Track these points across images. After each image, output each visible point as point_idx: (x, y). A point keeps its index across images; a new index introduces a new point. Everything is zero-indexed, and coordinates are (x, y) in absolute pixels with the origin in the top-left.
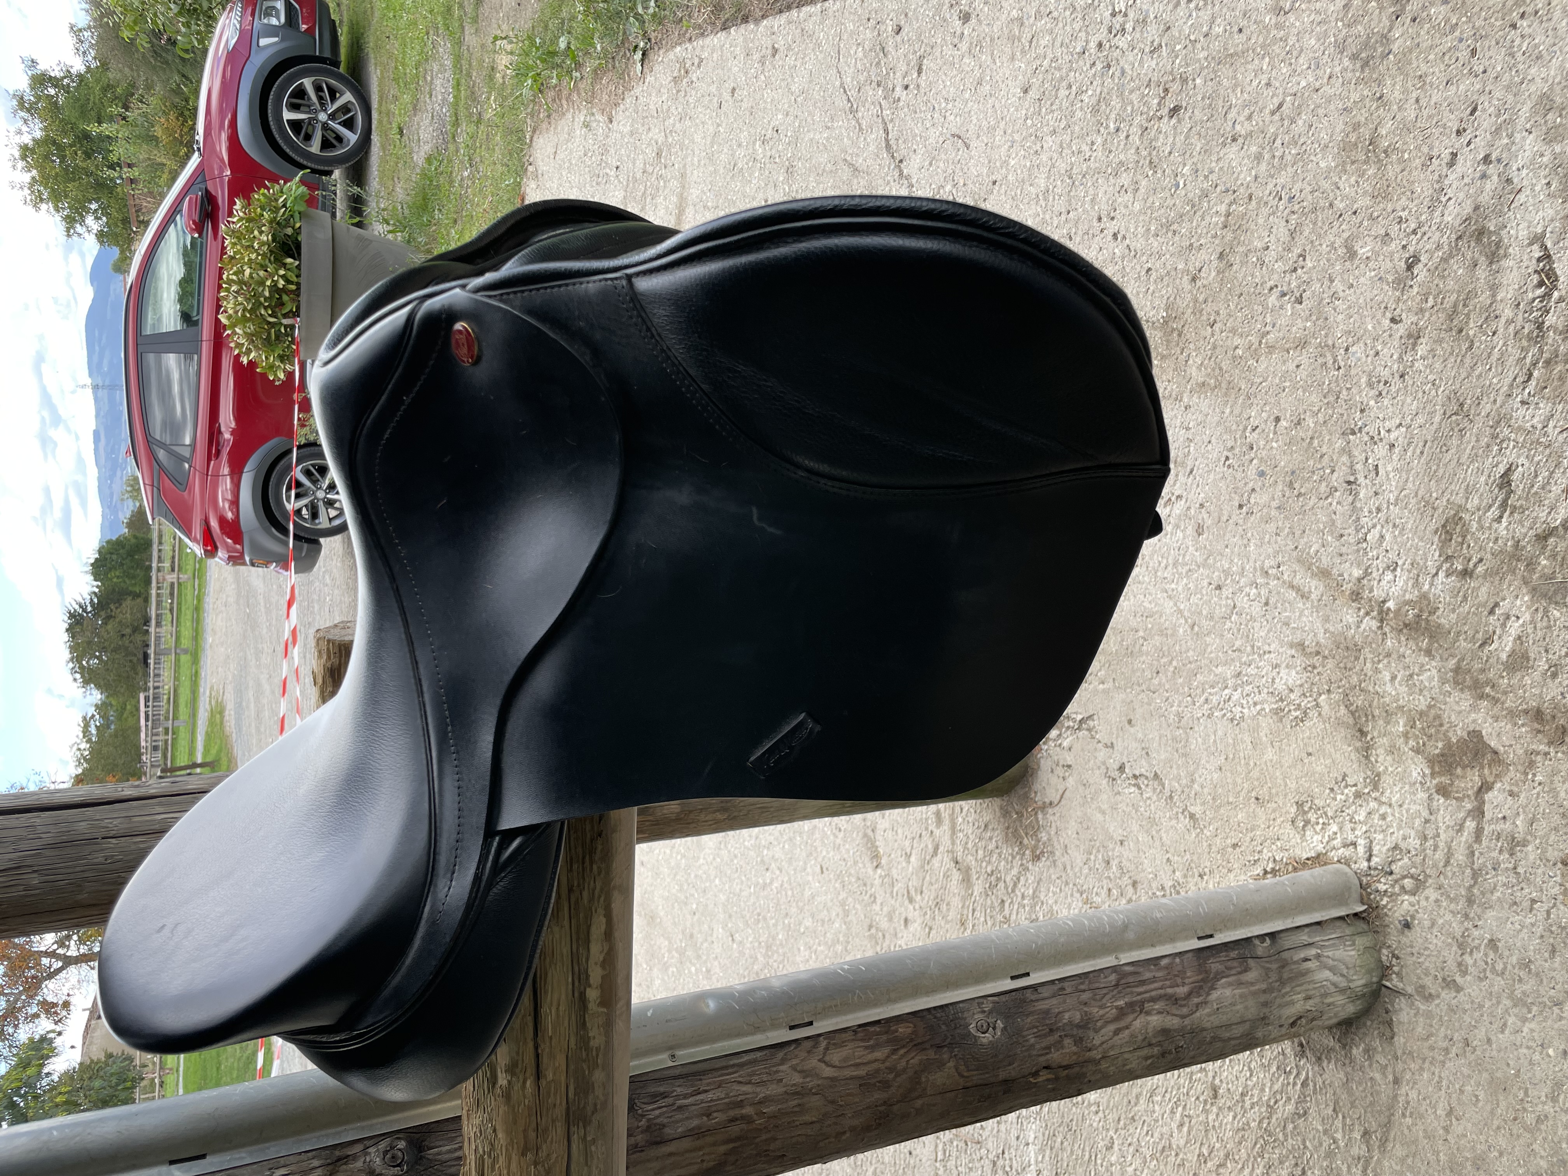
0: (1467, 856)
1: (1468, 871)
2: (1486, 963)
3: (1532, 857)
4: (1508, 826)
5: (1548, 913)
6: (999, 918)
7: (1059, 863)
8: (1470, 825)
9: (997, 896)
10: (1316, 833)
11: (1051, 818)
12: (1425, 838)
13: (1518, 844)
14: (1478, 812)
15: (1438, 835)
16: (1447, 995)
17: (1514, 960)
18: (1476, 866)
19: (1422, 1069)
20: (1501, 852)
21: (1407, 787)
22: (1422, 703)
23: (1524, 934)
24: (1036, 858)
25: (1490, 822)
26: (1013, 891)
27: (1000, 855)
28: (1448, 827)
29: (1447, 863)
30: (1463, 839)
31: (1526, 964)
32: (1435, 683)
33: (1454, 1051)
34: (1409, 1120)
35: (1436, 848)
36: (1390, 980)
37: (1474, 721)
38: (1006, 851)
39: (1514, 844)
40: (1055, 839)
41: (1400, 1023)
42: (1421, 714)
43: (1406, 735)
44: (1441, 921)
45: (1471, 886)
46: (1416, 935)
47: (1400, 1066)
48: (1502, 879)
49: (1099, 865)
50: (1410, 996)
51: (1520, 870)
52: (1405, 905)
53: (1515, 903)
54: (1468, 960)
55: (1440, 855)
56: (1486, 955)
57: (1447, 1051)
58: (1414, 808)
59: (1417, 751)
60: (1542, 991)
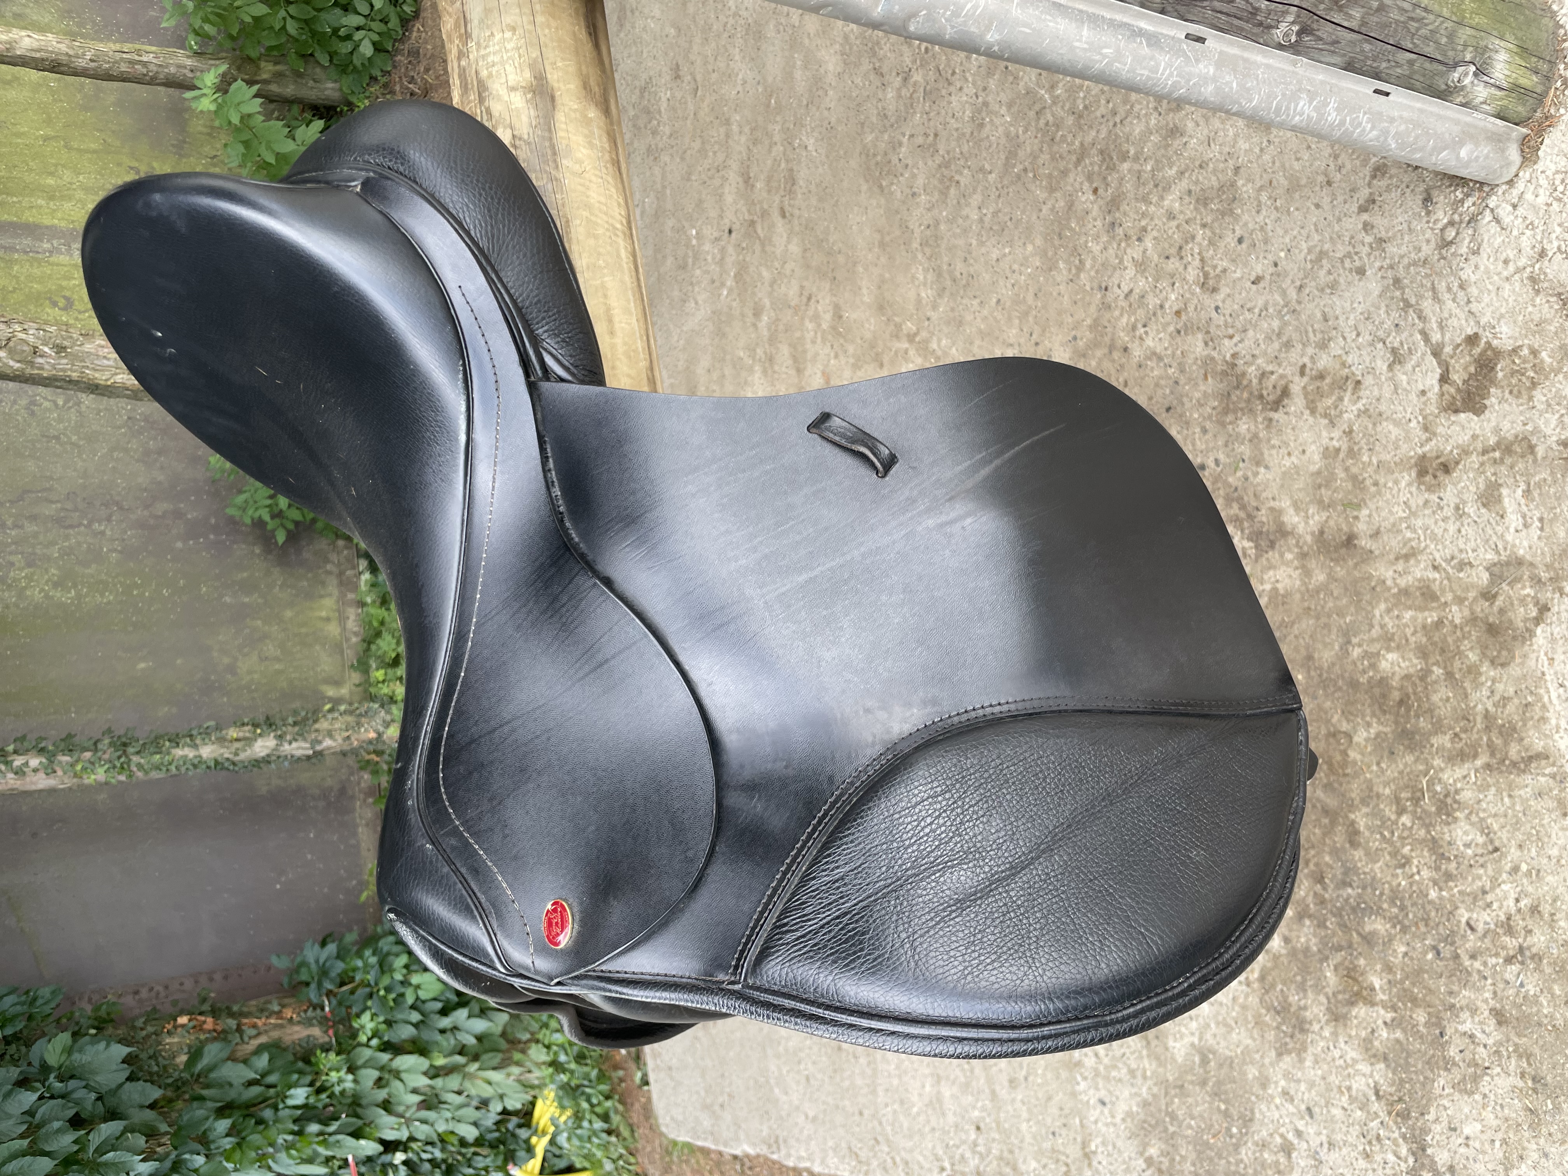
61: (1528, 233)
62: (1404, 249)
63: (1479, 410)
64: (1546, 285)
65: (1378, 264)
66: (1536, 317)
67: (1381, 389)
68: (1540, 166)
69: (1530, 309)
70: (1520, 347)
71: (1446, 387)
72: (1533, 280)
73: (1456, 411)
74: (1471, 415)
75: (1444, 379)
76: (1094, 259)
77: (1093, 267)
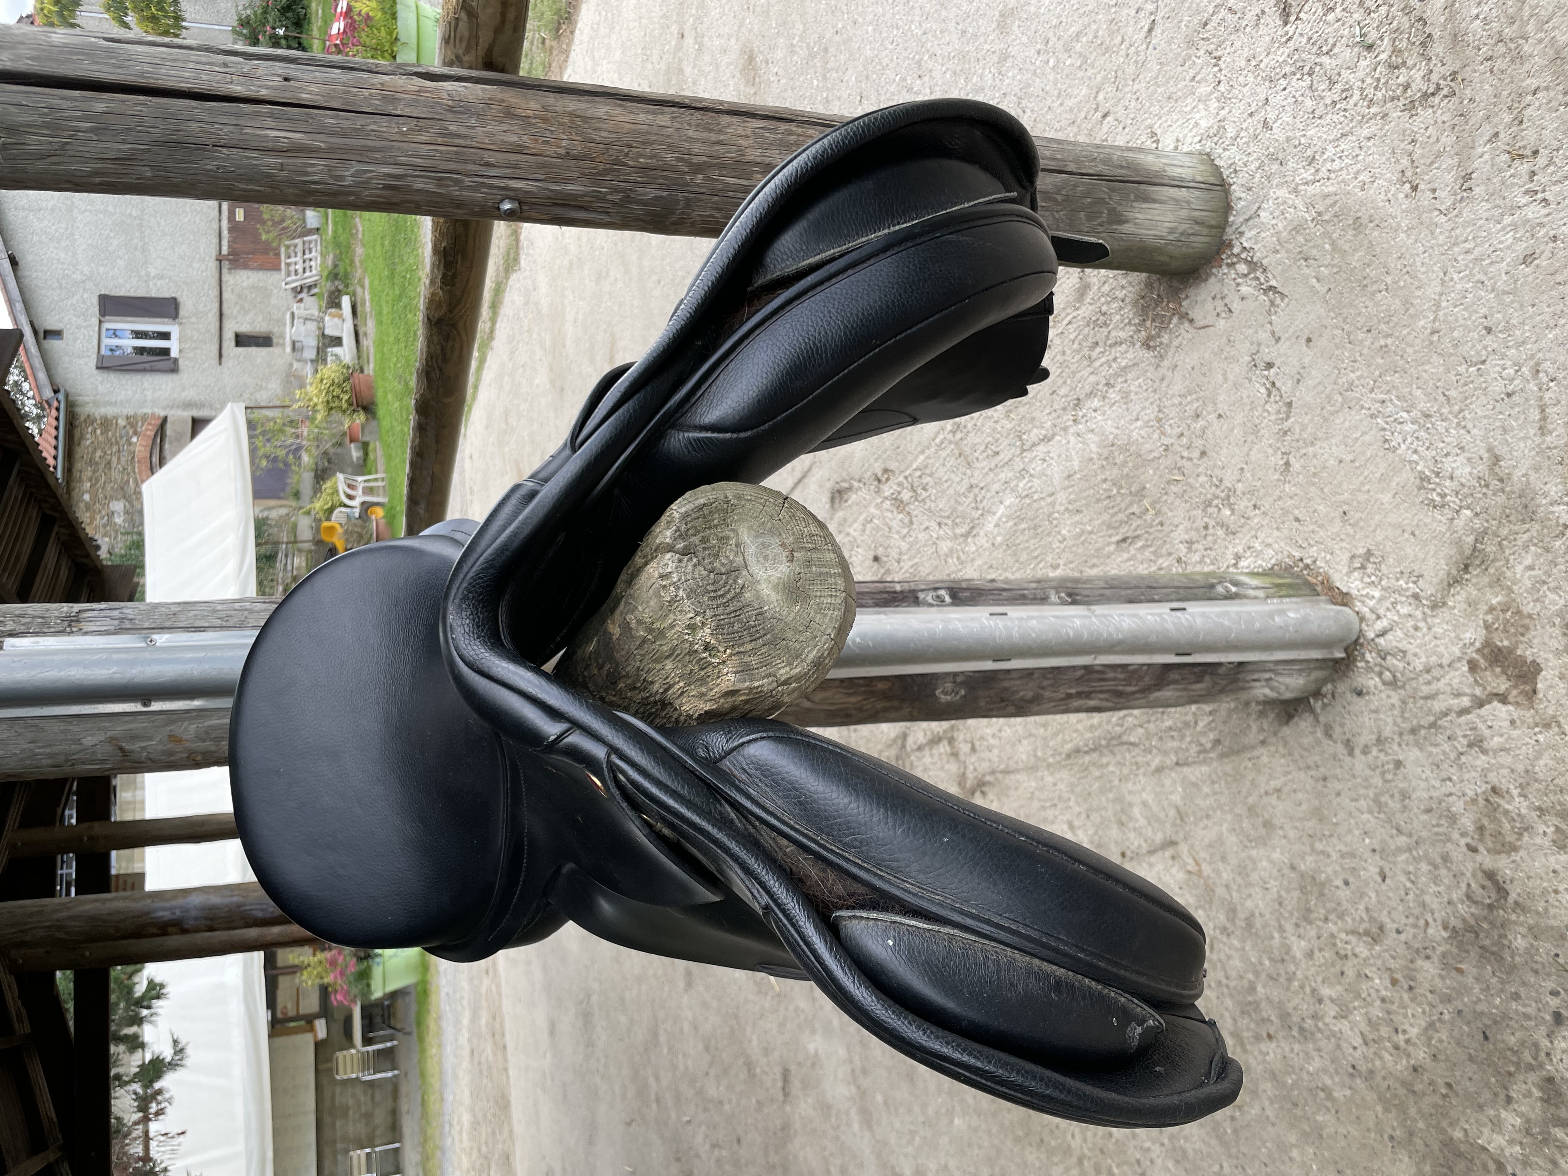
0: (1441, 712)
1: (1431, 719)
2: (1383, 766)
3: (1478, 763)
4: (1487, 732)
5: (1450, 795)
6: (1086, 351)
7: (1162, 371)
8: (1466, 702)
9: (1095, 335)
10: (1362, 580)
11: (1183, 332)
12: (1428, 671)
13: (1480, 747)
14: (1480, 703)
15: (1438, 680)
16: (1340, 749)
17: (1401, 785)
18: (1439, 722)
19: (1284, 756)
20: (1465, 736)
21: (1453, 635)
22: (1529, 608)
23: (1423, 785)
24: (1147, 345)
25: (1479, 716)
26: (1111, 346)
27: (1121, 308)
28: (1450, 685)
29: (1426, 698)
30: (1451, 702)
31: (1405, 796)
32: (1554, 608)
33: (1313, 773)
34: (1250, 765)
35: (1429, 683)
36: (1316, 701)
37: (1547, 660)
38: (1128, 312)
39: (1477, 744)
40: (1172, 350)
41: (1297, 724)
42: (1518, 612)
43: (1491, 609)
44: (1382, 716)
45: (1423, 727)
46: (1359, 704)
47: (1273, 740)
48: (1446, 747)
49: (1190, 409)
50: (1318, 722)
51: (1463, 759)
52: (1372, 682)
53: (1438, 767)
54: (1375, 751)
55: (1425, 690)
56: (1388, 763)
57: (1308, 768)
58: (1441, 649)
59: (1487, 627)
60: (1398, 815)
61: (1399, 607)
62: (1390, 720)
63: (1536, 668)
64: (1439, 596)
65: (1396, 747)
66: (1464, 606)
67: (1502, 766)
68: (1354, 592)
69: (1456, 611)
70: (1485, 621)
71: (1511, 699)
72: (1434, 607)
73: (1535, 692)
74: (1540, 677)
75: (1503, 699)
76: (1325, 1071)
77: (1332, 1078)
